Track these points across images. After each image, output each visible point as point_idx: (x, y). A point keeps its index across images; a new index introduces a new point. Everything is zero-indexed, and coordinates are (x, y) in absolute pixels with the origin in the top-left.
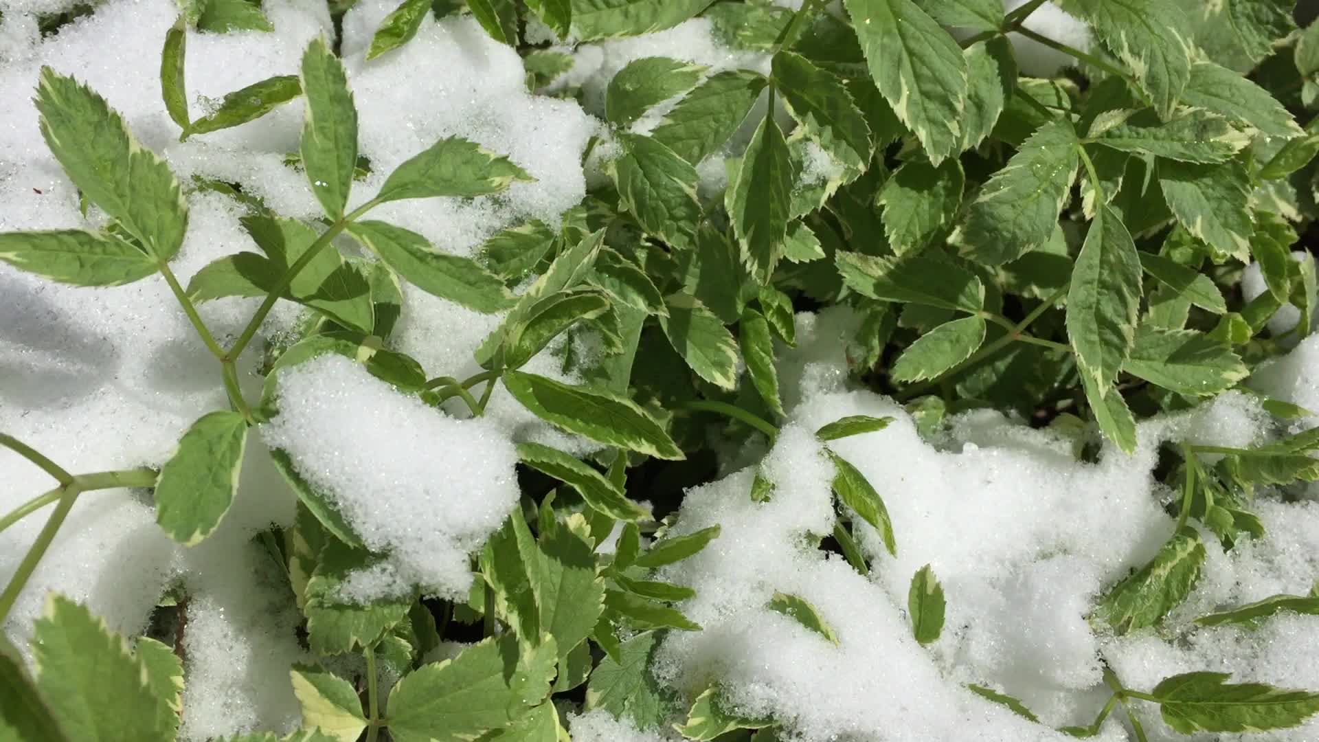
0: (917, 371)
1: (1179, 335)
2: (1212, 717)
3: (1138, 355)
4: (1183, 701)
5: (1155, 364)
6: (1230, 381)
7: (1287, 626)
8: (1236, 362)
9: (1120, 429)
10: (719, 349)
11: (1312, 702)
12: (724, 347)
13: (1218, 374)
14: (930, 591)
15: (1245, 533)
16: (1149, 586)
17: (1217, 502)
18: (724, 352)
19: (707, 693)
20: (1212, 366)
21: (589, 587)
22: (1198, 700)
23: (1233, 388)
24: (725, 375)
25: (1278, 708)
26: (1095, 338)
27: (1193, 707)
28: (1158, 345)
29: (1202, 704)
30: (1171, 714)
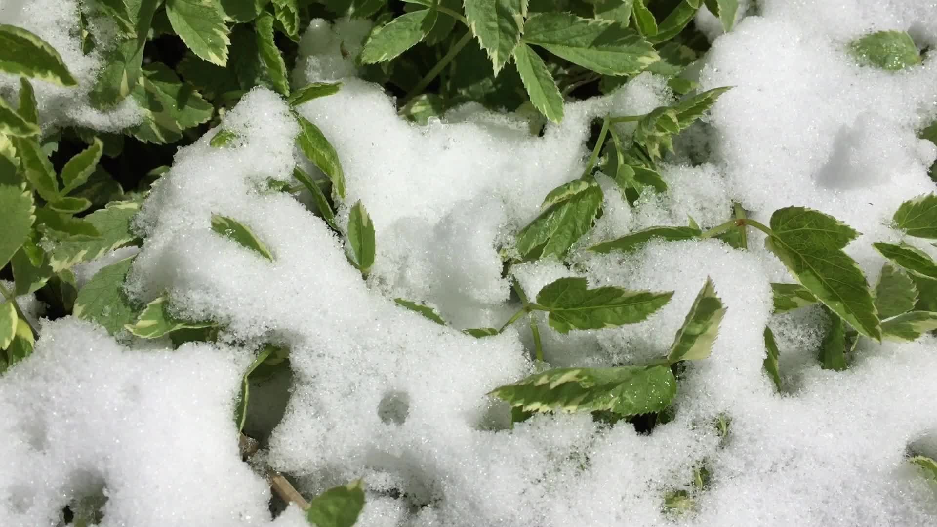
0: (381, 54)
1: (600, 25)
2: (585, 319)
3: (567, 42)
4: (565, 308)
5: (582, 50)
6: (643, 64)
7: (657, 249)
8: (650, 49)
9: (550, 103)
10: (214, 34)
11: (656, 301)
12: (219, 32)
13: (634, 59)
14: (365, 224)
15: (650, 187)
16: (551, 221)
17: (626, 162)
18: (218, 36)
19: (158, 300)
20: (630, 52)
21: (19, 200)
22: (574, 306)
23: (645, 70)
24: (219, 55)
25: (631, 308)
26: (495, 25)
27: (573, 312)
28: (584, 34)
29: (578, 309)
30: (556, 319)
